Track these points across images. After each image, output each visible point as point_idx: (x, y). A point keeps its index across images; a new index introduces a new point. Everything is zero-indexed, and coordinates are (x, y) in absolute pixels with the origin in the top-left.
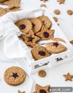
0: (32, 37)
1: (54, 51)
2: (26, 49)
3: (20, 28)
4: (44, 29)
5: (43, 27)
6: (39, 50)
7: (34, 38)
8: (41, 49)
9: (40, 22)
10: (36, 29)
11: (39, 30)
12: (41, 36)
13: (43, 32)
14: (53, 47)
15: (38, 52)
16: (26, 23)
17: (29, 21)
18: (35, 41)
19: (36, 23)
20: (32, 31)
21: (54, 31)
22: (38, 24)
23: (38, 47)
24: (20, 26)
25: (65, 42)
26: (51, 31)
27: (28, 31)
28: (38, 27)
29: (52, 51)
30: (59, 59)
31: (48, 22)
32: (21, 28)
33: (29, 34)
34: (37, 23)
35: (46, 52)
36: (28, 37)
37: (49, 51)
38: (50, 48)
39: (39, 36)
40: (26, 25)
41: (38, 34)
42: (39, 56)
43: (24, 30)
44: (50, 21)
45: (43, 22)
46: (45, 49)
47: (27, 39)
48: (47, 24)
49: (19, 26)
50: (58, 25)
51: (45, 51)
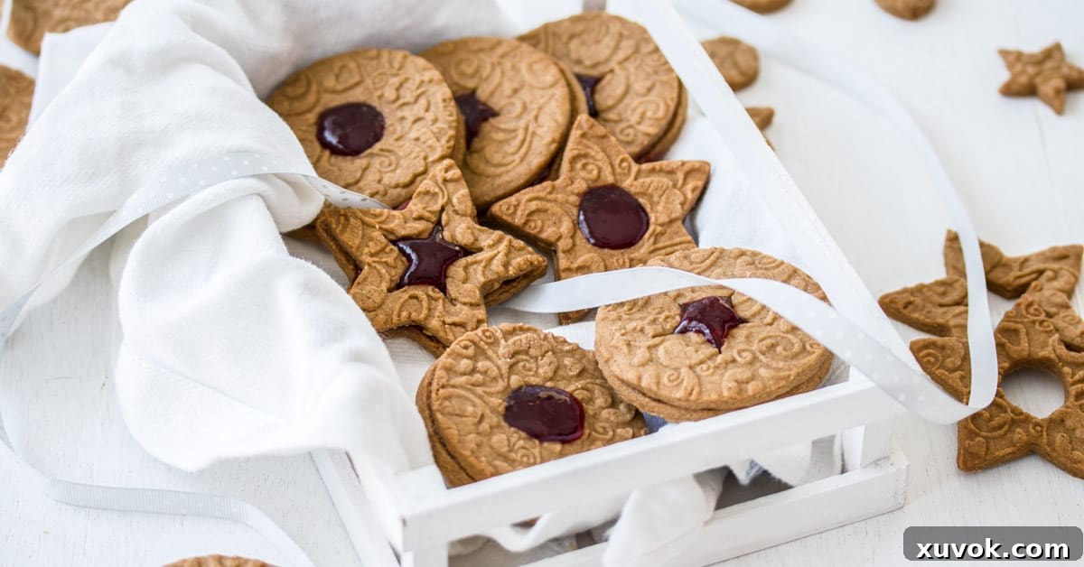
0: (447, 234)
1: (680, 394)
2: (358, 357)
3: (325, 145)
4: (595, 150)
5: (575, 134)
6: (515, 381)
7: (467, 251)
8: (538, 373)
9: (551, 74)
10: (497, 158)
11: (536, 160)
12: (548, 233)
13: (581, 186)
14: (673, 342)
15: (499, 403)
16: (390, 94)
17: (421, 72)
18: (479, 277)
19: (507, 88)
20: (456, 172)
21: (701, 176)
22: (525, 95)
23: (504, 348)
24: (323, 117)
25: (824, 298)
26: (671, 172)
27: (402, 176)
28: (528, 136)
29: (664, 393)
30: (743, 477)
31: (639, 86)
32: (331, 138)
33: (415, 207)
34: (516, 91)
35: (600, 401)
36: (405, 239)
37: (625, 394)
38: (641, 354)
39: (532, 229)
40: (385, 110)
41: (516, 208)
42: (508, 438)
43: (360, 162)
44: (665, 67)
45: (591, 84)
46: (591, 369)
47: (392, 255)
48: (633, 101)
49: (312, 117)
50: (764, 119)
51: (579, 395)
